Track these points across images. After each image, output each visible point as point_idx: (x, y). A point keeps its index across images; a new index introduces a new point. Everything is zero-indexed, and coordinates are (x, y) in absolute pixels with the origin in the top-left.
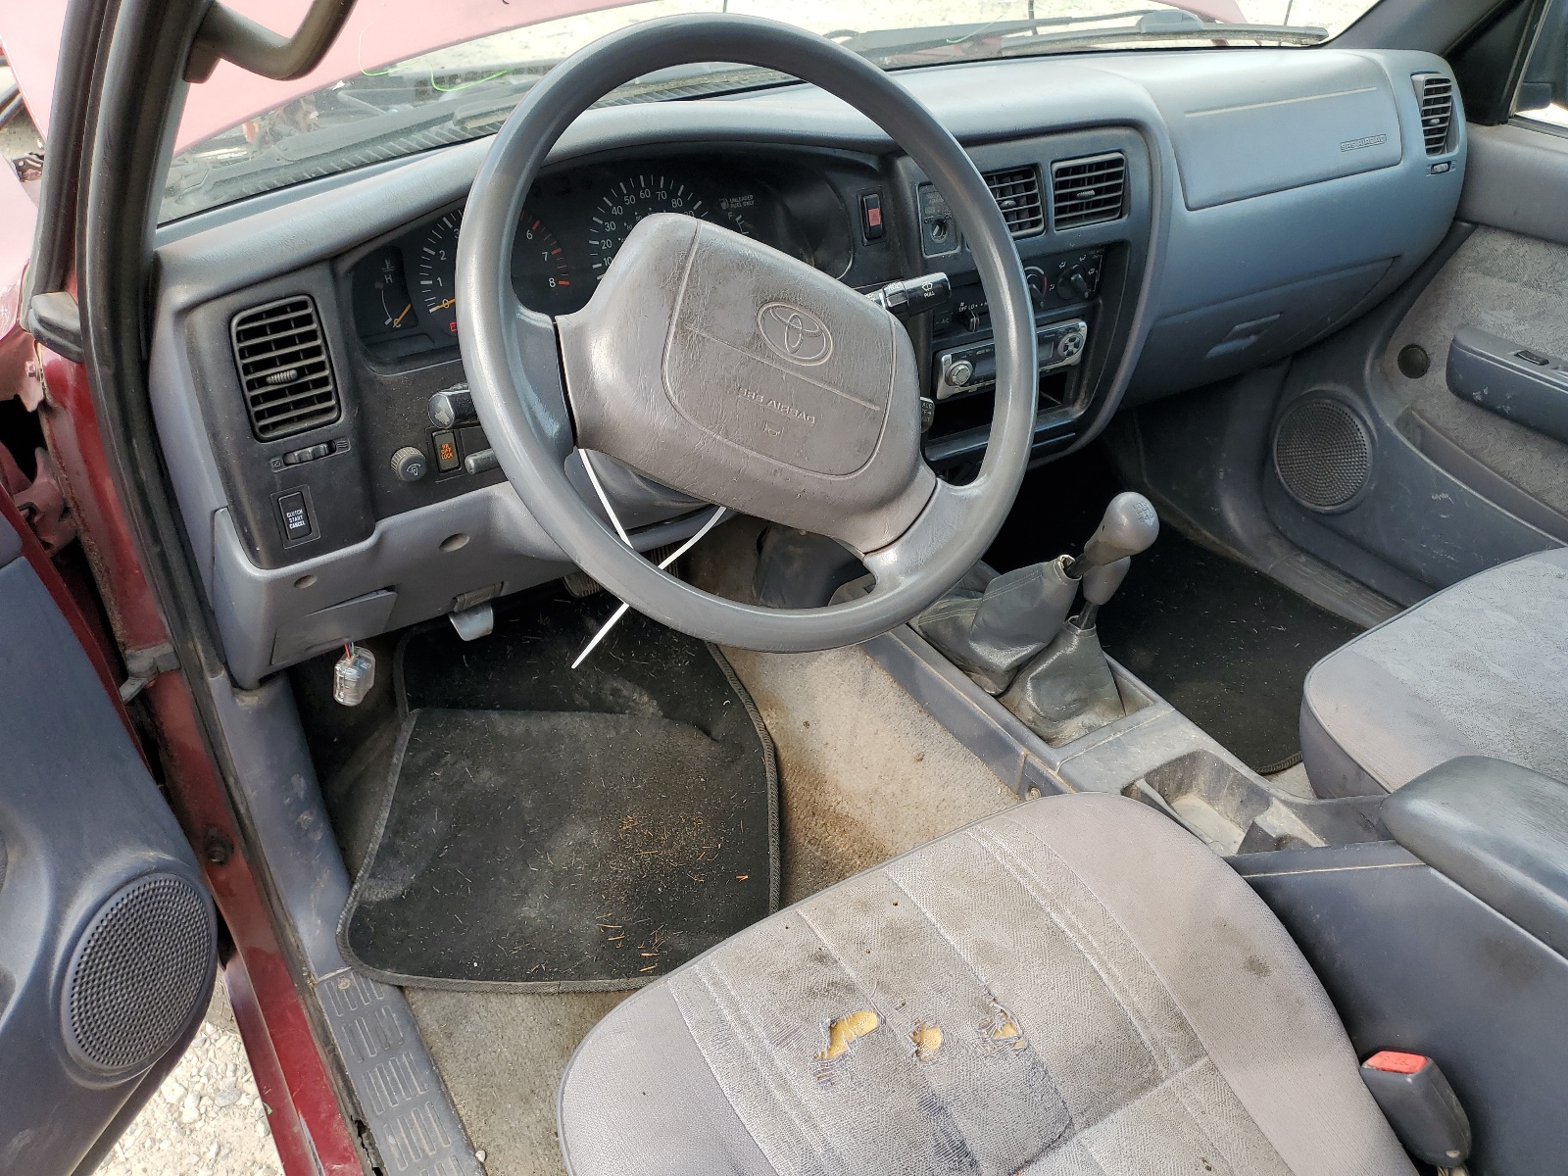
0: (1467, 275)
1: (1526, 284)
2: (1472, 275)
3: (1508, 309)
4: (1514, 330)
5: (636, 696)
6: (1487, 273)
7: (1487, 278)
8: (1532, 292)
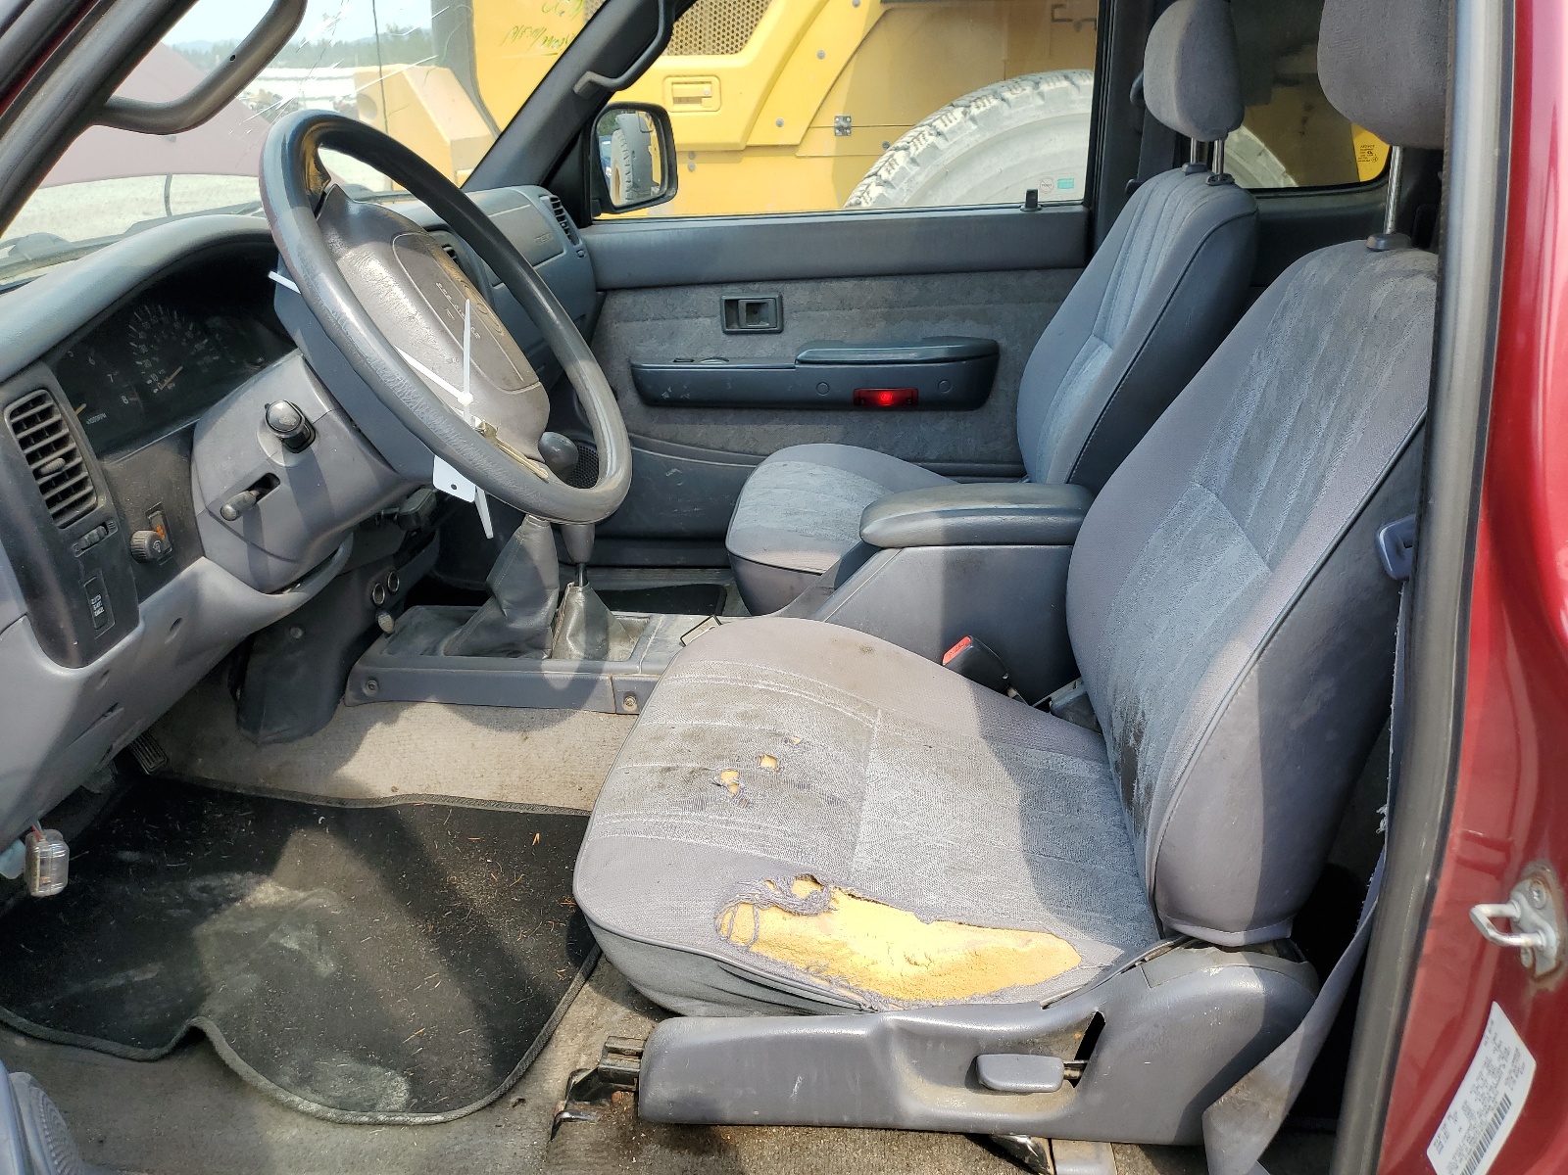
0: (615, 326)
1: (654, 319)
2: (618, 325)
3: (651, 338)
4: (661, 349)
5: (227, 881)
6: (626, 321)
7: (628, 324)
8: (660, 323)
